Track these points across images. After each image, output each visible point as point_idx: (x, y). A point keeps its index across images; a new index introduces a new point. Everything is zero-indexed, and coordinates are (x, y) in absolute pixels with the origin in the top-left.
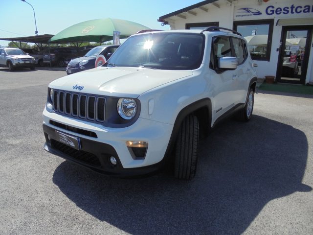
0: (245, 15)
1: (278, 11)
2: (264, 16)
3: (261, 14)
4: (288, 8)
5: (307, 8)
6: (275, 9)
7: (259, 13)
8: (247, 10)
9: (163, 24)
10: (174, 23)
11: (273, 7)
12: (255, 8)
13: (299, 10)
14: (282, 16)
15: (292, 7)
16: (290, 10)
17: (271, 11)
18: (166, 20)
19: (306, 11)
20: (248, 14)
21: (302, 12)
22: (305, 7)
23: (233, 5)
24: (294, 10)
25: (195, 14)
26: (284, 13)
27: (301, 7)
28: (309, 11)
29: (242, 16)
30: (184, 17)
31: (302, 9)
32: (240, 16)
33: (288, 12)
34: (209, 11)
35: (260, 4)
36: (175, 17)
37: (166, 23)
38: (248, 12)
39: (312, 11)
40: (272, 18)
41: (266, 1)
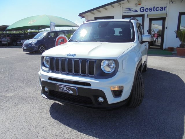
0: (128, 12)
1: (146, 10)
2: (139, 13)
3: (137, 11)
4: (152, 8)
5: (162, 8)
6: (145, 9)
7: (136, 11)
8: (129, 9)
9: (81, 18)
10: (87, 17)
11: (144, 8)
12: (134, 8)
13: (157, 9)
14: (149, 13)
15: (154, 8)
16: (153, 9)
17: (143, 10)
18: (83, 15)
19: (161, 10)
20: (130, 11)
21: (159, 10)
22: (161, 8)
23: (121, 7)
24: (155, 10)
25: (100, 11)
26: (149, 11)
27: (158, 8)
28: (162, 10)
30: (94, 14)
31: (159, 9)
32: (126, 13)
33: (152, 10)
34: (108, 10)
35: (136, 6)
36: (88, 14)
37: (83, 17)
38: (130, 10)
39: (165, 10)
40: (144, 14)
41: (140, 4)
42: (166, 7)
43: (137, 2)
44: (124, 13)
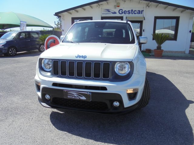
1: (125, 12)
2: (118, 15)
3: (116, 13)
4: (130, 11)
5: (139, 11)
6: (123, 11)
7: (115, 13)
8: (108, 11)
9: (58, 18)
10: (64, 17)
11: (122, 10)
12: (113, 10)
13: (135, 12)
14: (127, 15)
15: (132, 11)
16: (131, 12)
17: (121, 12)
18: (59, 15)
19: (139, 13)
20: (109, 13)
21: (137, 14)
22: (138, 11)
23: (100, 8)
24: (133, 13)
25: (77, 11)
26: (128, 13)
27: (136, 11)
28: (140, 13)
29: (106, 14)
30: (71, 14)
31: (137, 12)
33: (130, 13)
34: (86, 10)
35: (115, 8)
38: (109, 12)
39: (142, 13)
40: (122, 16)
41: (118, 6)
42: (143, 11)
43: (115, 4)
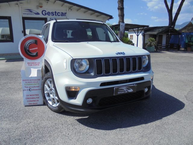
0: (29, 14)
1: (49, 14)
3: (39, 14)
4: (53, 13)
6: (47, 12)
7: (38, 14)
8: (30, 11)
11: (46, 11)
13: (59, 14)
15: (56, 12)
16: (54, 14)
17: (45, 13)
20: (31, 13)
21: (60, 16)
22: (61, 13)
24: (57, 14)
26: (52, 15)
27: (60, 13)
28: (63, 15)
31: (60, 14)
32: (26, 14)
33: (54, 15)
35: (38, 8)
39: (65, 16)
40: (46, 17)
41: (41, 7)
42: (66, 13)
43: (38, 4)
44: (24, 14)
